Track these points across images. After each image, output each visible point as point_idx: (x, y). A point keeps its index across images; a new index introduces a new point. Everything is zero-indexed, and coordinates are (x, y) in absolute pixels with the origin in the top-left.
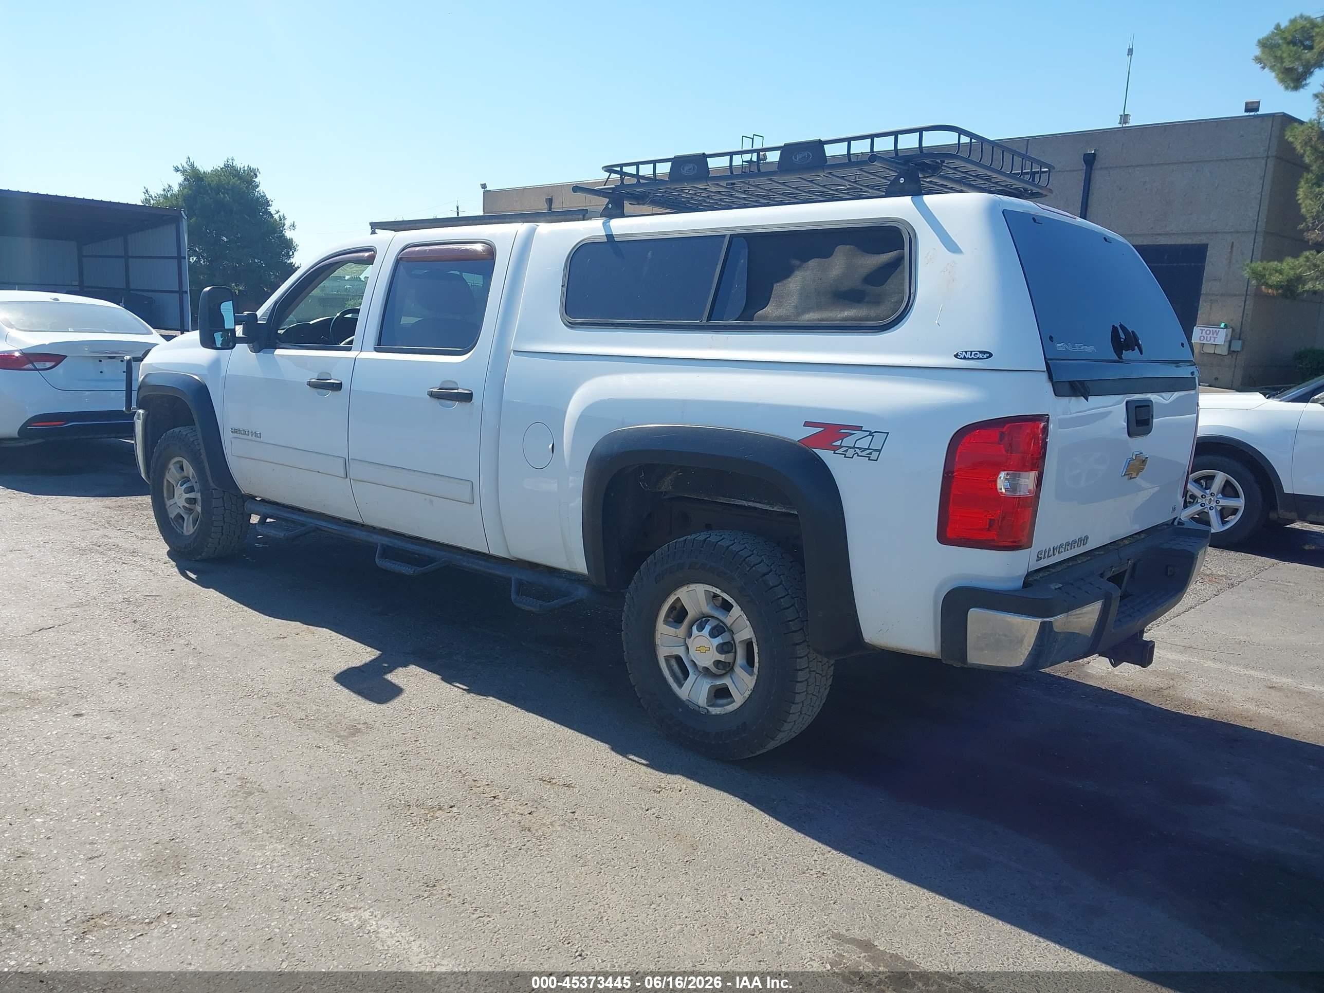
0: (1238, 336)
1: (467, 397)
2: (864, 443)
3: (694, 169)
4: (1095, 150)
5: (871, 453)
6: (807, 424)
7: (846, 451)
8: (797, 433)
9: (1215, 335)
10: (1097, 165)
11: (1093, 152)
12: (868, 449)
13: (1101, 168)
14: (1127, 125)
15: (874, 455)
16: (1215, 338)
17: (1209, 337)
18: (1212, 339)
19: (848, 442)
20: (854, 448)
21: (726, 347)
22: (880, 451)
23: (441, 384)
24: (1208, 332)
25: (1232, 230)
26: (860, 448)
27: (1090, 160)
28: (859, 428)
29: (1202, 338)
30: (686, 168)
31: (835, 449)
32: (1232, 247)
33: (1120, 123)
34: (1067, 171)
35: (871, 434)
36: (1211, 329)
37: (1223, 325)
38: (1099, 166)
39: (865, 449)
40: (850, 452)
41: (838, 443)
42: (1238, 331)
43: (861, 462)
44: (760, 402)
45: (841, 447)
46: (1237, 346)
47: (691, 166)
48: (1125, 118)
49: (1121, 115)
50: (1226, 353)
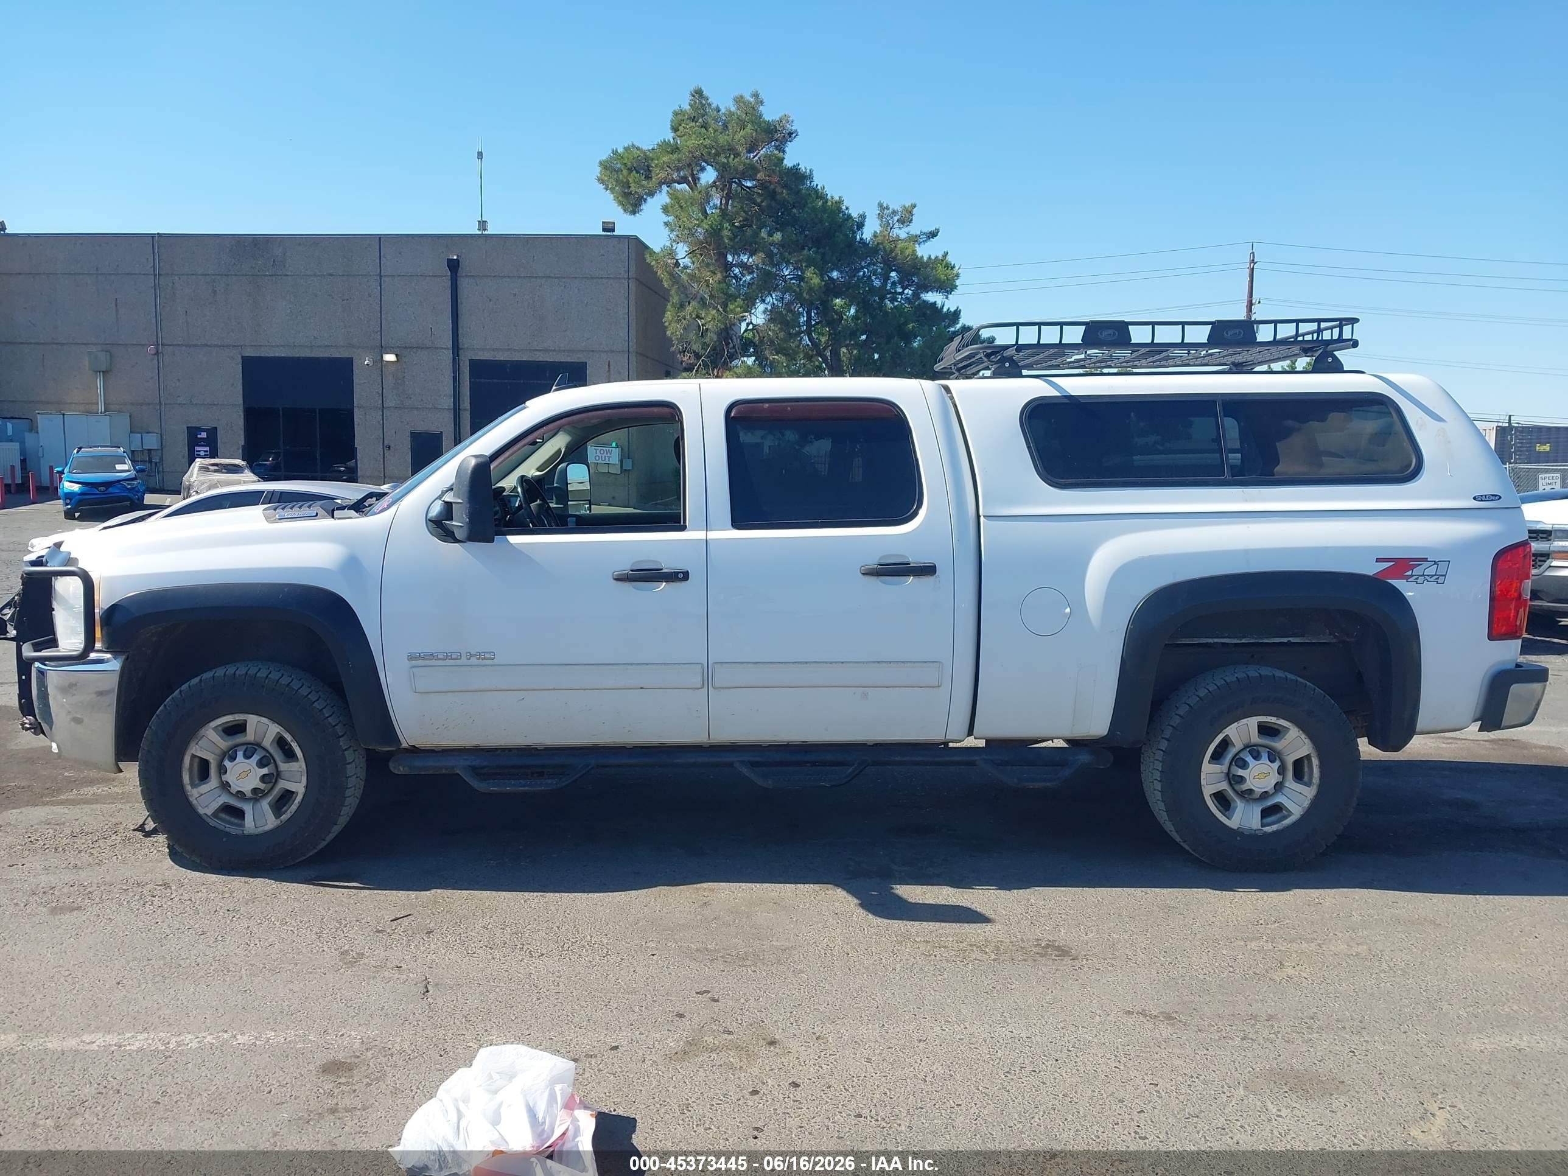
0: (627, 455)
1: (929, 570)
2: (1431, 571)
3: (1114, 335)
4: (458, 256)
5: (1438, 578)
6: (1378, 560)
7: (1417, 579)
8: (1371, 569)
9: (609, 455)
10: (461, 272)
11: (455, 257)
12: (1436, 575)
13: (466, 276)
14: (486, 232)
15: (1441, 579)
16: (609, 457)
17: (603, 456)
18: (607, 458)
19: (1417, 571)
20: (1423, 575)
21: (1264, 500)
22: (1445, 576)
23: (879, 560)
24: (602, 452)
25: (607, 349)
26: (1428, 576)
27: (454, 266)
28: (1425, 560)
29: (597, 458)
30: (1105, 333)
31: (1407, 578)
32: (609, 366)
33: (479, 230)
34: (430, 276)
35: (1436, 563)
36: (604, 449)
37: (614, 445)
38: (464, 274)
39: (1433, 576)
40: (1421, 579)
41: (1409, 573)
42: (626, 449)
43: (1430, 586)
44: (1329, 545)
45: (1412, 576)
46: (628, 464)
47: (1110, 332)
48: (483, 224)
49: (479, 222)
50: (619, 473)
